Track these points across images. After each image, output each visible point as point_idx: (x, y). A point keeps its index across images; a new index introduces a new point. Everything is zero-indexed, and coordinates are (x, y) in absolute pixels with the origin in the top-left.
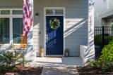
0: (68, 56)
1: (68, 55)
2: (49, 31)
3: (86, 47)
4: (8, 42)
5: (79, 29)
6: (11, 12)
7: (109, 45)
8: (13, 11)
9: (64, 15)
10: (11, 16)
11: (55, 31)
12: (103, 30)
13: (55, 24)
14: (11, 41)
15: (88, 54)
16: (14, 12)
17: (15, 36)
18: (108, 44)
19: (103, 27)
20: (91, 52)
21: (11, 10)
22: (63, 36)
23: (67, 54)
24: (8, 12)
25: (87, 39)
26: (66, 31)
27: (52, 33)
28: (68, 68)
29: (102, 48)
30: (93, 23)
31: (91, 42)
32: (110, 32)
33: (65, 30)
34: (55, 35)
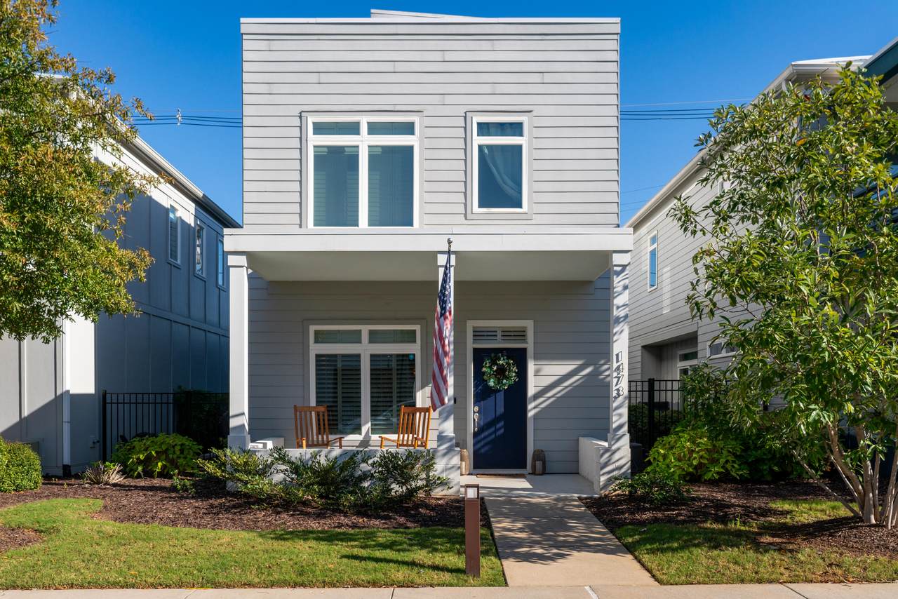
0: (544, 473)
1: (542, 469)
2: (483, 393)
3: (606, 444)
4: (357, 429)
5: (576, 389)
6: (365, 337)
7: (671, 438)
8: (372, 333)
9: (530, 346)
10: (365, 350)
11: (500, 396)
12: (651, 390)
13: (501, 372)
14: (366, 428)
15: (606, 465)
16: (375, 337)
17: (375, 413)
18: (667, 433)
19: (651, 382)
20: (617, 456)
21: (365, 329)
22: (525, 411)
23: (539, 464)
24: (355, 337)
25: (608, 419)
26: (536, 397)
27: (491, 400)
28: (558, 500)
29: (651, 445)
30: (625, 373)
31: (620, 427)
32: (674, 398)
33: (531, 391)
34: (501, 410)
